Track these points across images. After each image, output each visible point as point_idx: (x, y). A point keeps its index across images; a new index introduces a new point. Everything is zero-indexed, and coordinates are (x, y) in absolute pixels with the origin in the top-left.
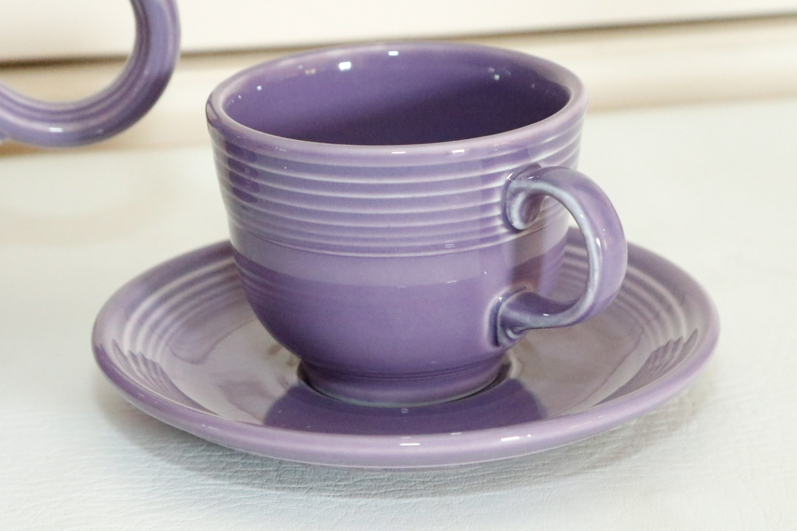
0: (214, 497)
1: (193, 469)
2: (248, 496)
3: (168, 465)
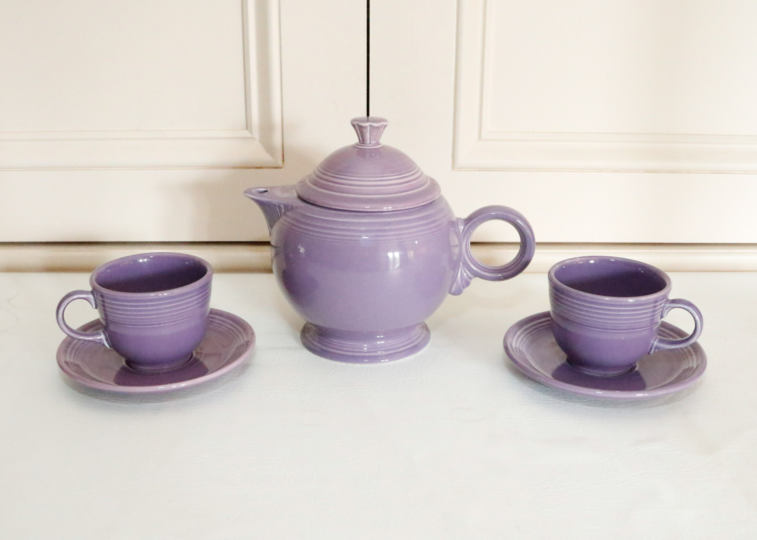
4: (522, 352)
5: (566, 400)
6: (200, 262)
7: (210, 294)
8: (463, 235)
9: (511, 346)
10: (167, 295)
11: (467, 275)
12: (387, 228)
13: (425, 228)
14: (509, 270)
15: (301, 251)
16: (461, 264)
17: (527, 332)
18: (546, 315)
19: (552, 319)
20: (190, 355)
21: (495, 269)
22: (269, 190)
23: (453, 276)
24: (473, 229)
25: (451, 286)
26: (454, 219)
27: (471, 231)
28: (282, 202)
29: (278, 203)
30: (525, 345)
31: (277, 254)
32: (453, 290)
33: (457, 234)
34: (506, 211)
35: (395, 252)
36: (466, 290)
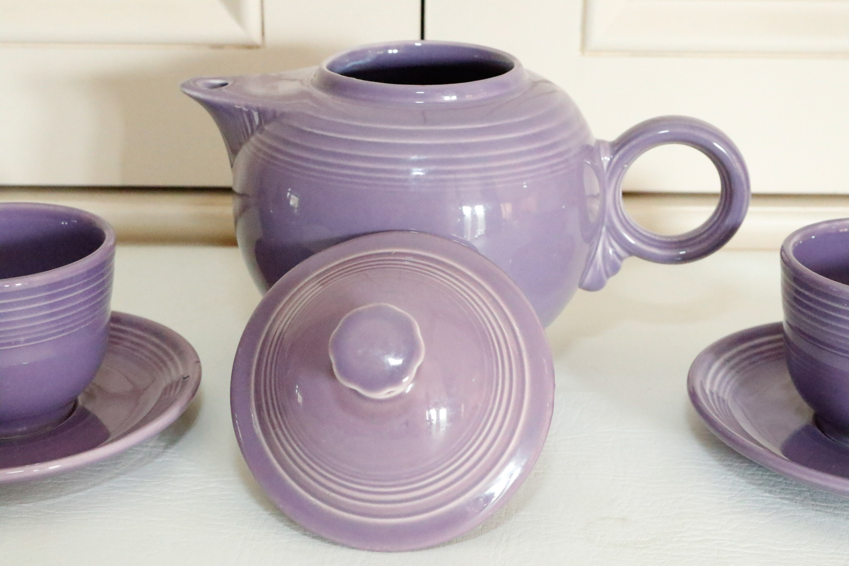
0: (772, 507)
1: (754, 484)
2: (795, 509)
3: (737, 479)
4: (724, 401)
5: (817, 503)
6: (91, 224)
7: (111, 283)
8: (608, 175)
9: (703, 390)
10: (21, 286)
11: (615, 252)
12: (462, 156)
13: (537, 157)
14: (700, 242)
15: (291, 203)
16: (604, 229)
17: (732, 363)
18: (776, 329)
19: (786, 338)
20: (72, 405)
21: (669, 240)
22: (230, 83)
23: (589, 255)
24: (629, 163)
25: (583, 274)
26: (592, 143)
27: (626, 166)
28: (255, 105)
29: (247, 107)
30: (729, 387)
31: (244, 209)
32: (588, 279)
33: (598, 171)
34: (692, 127)
35: (477, 204)
36: (612, 282)
